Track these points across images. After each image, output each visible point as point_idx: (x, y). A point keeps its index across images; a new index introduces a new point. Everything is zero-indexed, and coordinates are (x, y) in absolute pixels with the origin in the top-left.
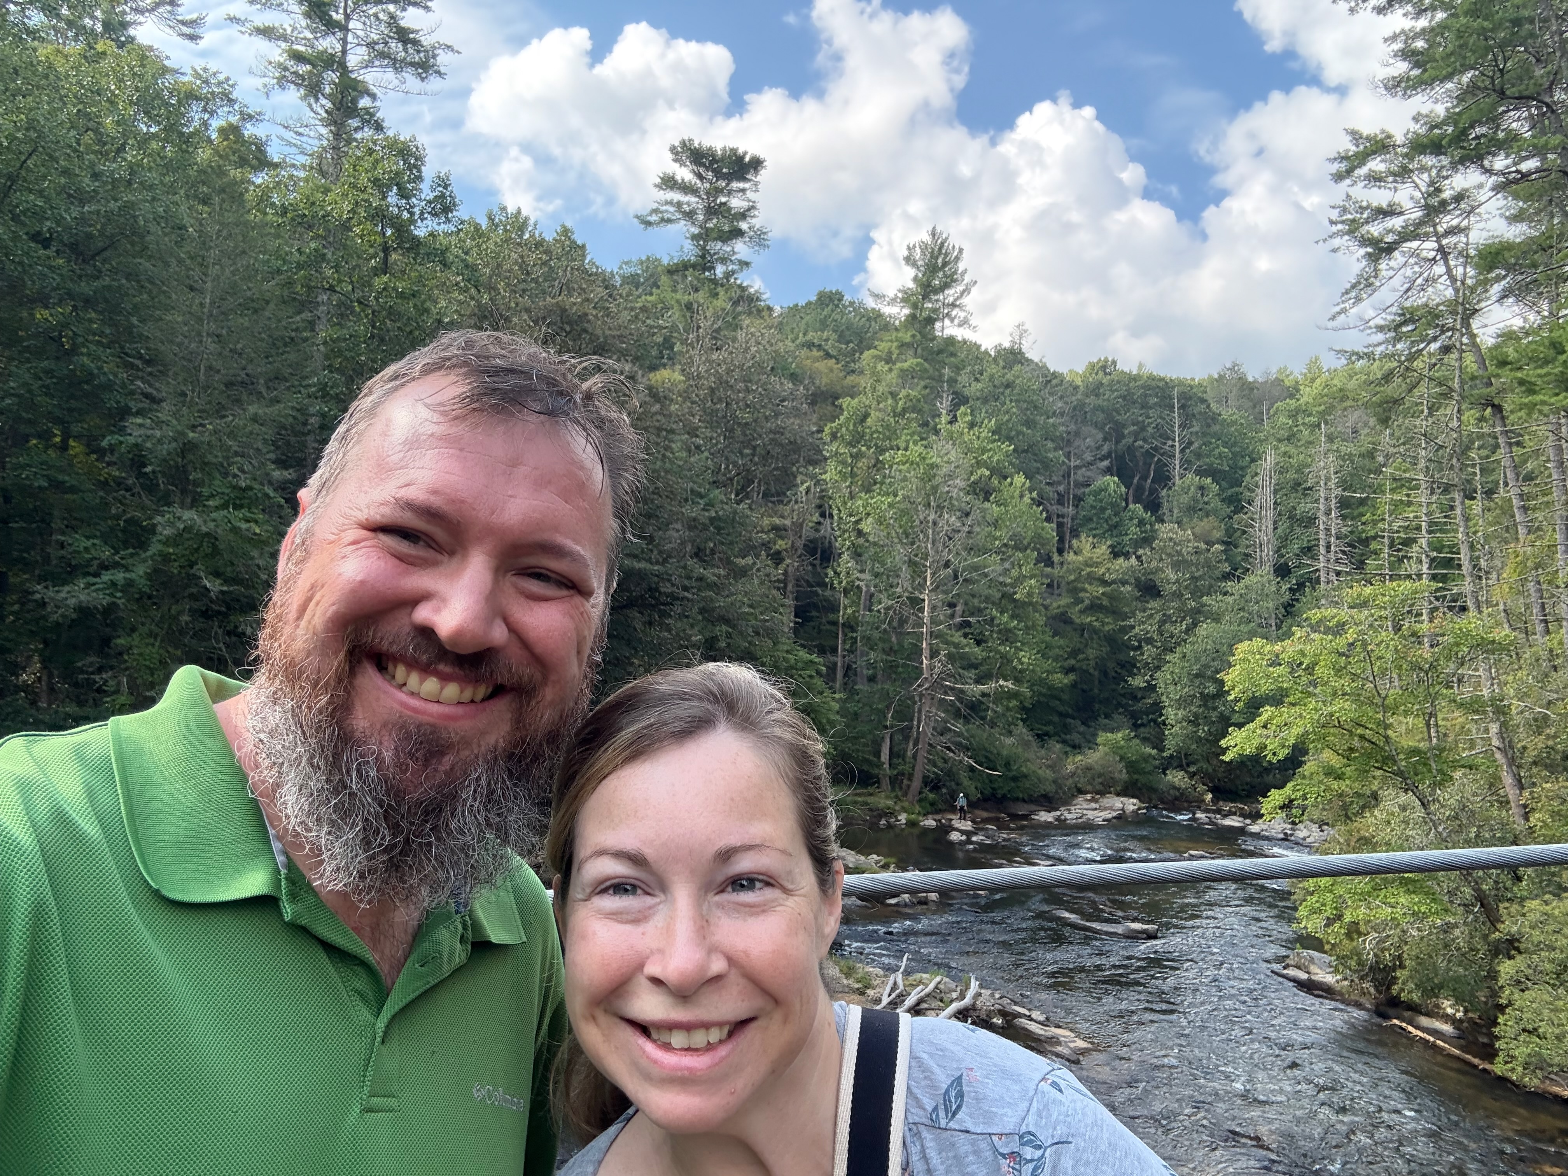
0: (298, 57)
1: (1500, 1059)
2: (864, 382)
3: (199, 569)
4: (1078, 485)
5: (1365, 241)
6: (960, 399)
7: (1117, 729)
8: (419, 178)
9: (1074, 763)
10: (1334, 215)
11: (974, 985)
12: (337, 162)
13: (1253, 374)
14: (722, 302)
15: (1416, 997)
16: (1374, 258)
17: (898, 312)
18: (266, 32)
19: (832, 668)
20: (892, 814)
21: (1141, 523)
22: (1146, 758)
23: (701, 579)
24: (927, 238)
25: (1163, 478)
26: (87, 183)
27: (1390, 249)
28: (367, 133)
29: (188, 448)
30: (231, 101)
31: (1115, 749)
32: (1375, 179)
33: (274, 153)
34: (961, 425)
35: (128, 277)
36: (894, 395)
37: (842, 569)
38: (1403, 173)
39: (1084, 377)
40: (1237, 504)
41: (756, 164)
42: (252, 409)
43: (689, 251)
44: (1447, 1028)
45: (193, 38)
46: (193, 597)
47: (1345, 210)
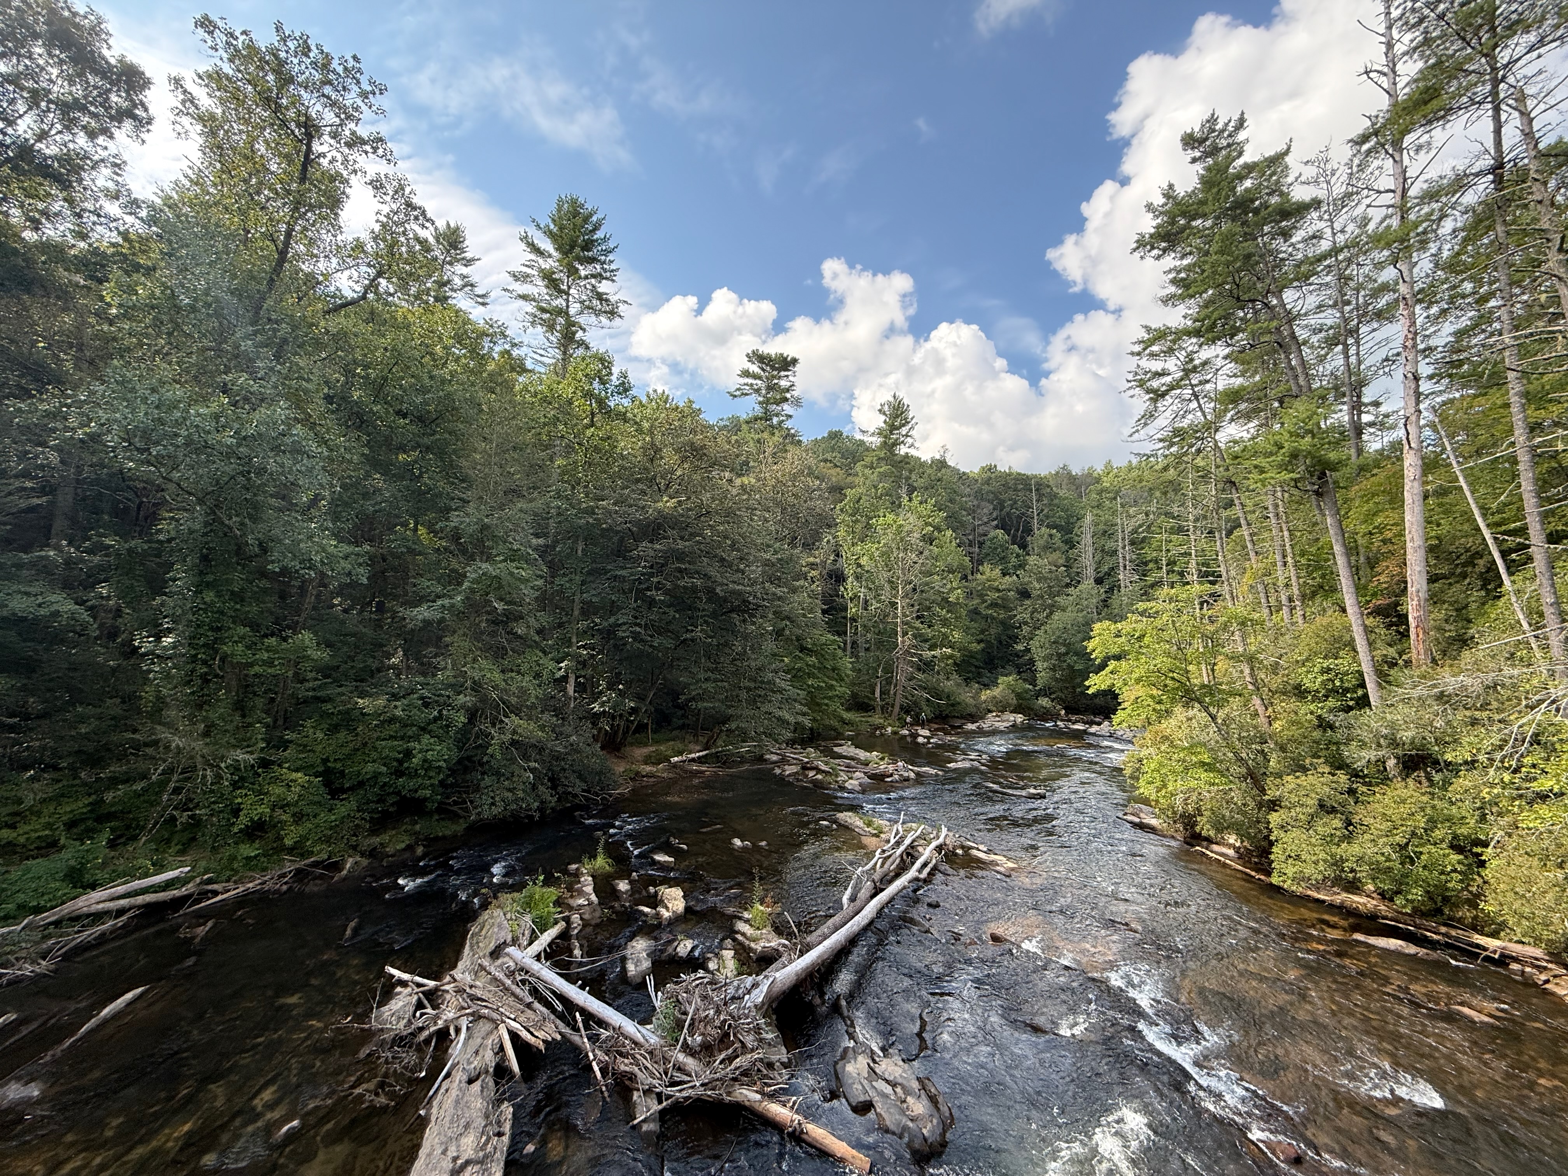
0: (543, 310)
1: (1275, 874)
2: (858, 480)
3: (491, 597)
4: (980, 535)
5: (1148, 391)
6: (911, 490)
7: (1010, 674)
8: (611, 374)
9: (986, 695)
10: (1130, 377)
11: (944, 831)
12: (564, 368)
13: (1076, 470)
14: (777, 438)
15: (1212, 833)
16: (1154, 401)
17: (875, 441)
18: (524, 297)
19: (845, 644)
20: (883, 727)
21: (1018, 556)
22: (1027, 691)
23: (774, 594)
24: (892, 399)
25: (1029, 531)
26: (427, 381)
27: (1163, 395)
28: (580, 352)
29: (485, 528)
30: (505, 337)
31: (1009, 686)
32: (1152, 355)
33: (529, 364)
34: (915, 502)
35: (450, 434)
36: (875, 487)
37: (849, 586)
38: (1170, 351)
39: (979, 474)
40: (1071, 544)
41: (795, 361)
42: (519, 505)
43: (759, 411)
44: (1231, 852)
45: (484, 304)
46: (488, 613)
47: (1136, 374)
